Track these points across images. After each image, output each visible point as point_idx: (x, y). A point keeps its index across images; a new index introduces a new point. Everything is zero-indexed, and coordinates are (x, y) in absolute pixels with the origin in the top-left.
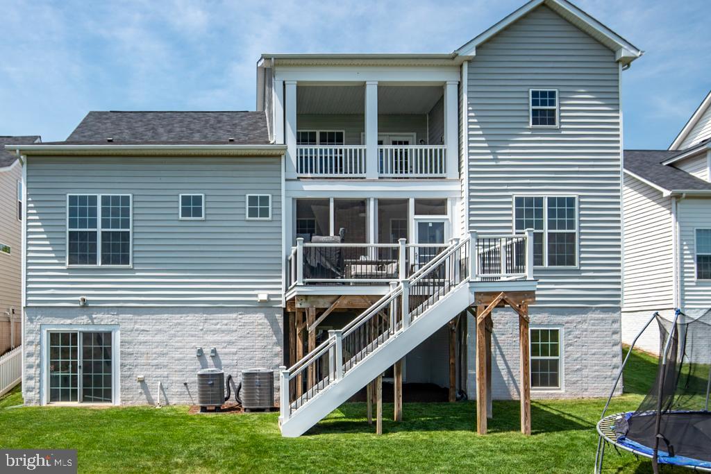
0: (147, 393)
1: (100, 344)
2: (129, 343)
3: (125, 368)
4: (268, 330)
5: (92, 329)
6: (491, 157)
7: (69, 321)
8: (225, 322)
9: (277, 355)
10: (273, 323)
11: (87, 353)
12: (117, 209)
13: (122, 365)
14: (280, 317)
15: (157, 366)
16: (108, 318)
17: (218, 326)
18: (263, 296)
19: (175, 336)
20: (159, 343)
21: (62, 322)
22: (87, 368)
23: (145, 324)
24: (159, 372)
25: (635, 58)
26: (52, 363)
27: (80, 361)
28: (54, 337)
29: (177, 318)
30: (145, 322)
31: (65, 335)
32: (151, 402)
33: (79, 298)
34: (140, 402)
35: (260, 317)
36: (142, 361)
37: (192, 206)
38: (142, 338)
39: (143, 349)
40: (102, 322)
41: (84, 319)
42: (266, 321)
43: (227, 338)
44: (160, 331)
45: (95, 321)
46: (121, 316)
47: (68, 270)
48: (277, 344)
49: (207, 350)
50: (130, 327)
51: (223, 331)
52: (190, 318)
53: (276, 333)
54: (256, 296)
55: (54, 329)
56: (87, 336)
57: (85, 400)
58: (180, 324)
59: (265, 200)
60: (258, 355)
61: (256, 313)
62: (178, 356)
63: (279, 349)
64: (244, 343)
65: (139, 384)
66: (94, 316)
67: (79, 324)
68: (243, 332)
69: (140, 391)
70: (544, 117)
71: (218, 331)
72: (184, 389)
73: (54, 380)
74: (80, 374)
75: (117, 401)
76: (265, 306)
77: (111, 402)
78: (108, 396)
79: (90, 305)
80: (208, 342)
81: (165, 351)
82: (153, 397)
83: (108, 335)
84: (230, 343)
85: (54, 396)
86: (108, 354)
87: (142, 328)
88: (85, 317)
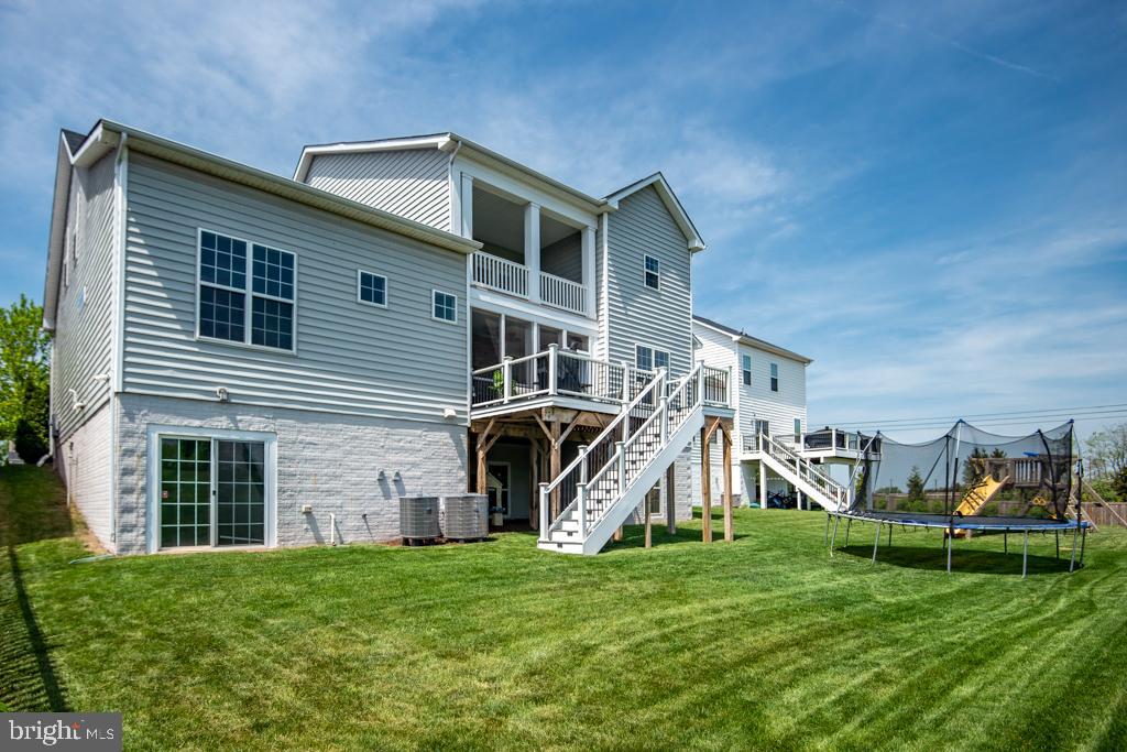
0: (315, 529)
1: (245, 463)
2: (291, 459)
3: (285, 496)
4: (453, 452)
5: (235, 437)
6: (621, 305)
7: (197, 423)
8: (409, 439)
9: (461, 480)
10: (458, 443)
11: (224, 474)
12: (276, 268)
13: (281, 491)
14: (464, 438)
15: (329, 492)
16: (260, 422)
17: (401, 444)
18: (450, 411)
19: (350, 453)
20: (332, 462)
21: (185, 423)
22: (224, 495)
23: (313, 434)
24: (331, 500)
25: (701, 249)
26: (164, 487)
27: (213, 484)
28: (168, 447)
29: (353, 430)
30: (312, 432)
31: (188, 446)
32: (319, 540)
33: (217, 389)
34: (305, 541)
35: (444, 436)
36: (308, 485)
37: (372, 289)
38: (308, 453)
39: (309, 468)
40: (249, 427)
41: (223, 421)
42: (451, 441)
43: (411, 459)
44: (331, 445)
45: (240, 425)
46: (279, 421)
47: (198, 343)
48: (461, 468)
49: (390, 474)
50: (292, 436)
51: (407, 450)
52: (370, 432)
53: (461, 455)
54: (443, 410)
55: (170, 433)
56: (224, 446)
57: (221, 542)
58: (357, 438)
59: (450, 301)
60: (444, 480)
61: (441, 430)
62: (354, 479)
63: (463, 474)
64: (429, 466)
65: (304, 517)
66: (239, 418)
67: (216, 428)
68: (429, 452)
69: (305, 526)
70: (652, 280)
71: (402, 449)
72: (362, 523)
73: (168, 514)
74: (213, 503)
75: (272, 543)
76: (450, 422)
77: (263, 543)
78: (258, 535)
79: (233, 401)
80: (392, 463)
81: (339, 472)
82: (323, 534)
83: (261, 445)
84: (414, 465)
85: (168, 538)
86: (258, 474)
87: (308, 439)
88: (224, 418)
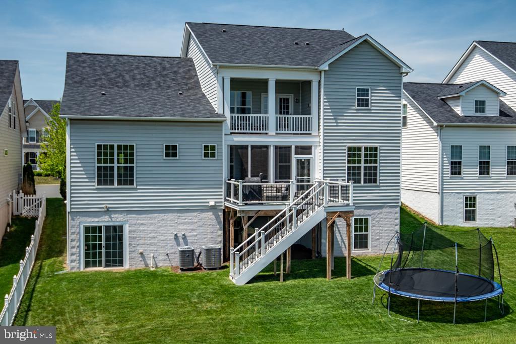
0: (144, 260)
1: (116, 233)
2: (134, 231)
3: (131, 247)
4: (215, 222)
5: (111, 224)
7: (97, 220)
8: (190, 218)
9: (219, 236)
10: (217, 217)
11: (108, 239)
12: (127, 152)
13: (130, 245)
14: (221, 214)
15: (151, 245)
16: (121, 217)
17: (186, 220)
18: (212, 203)
19: (161, 227)
20: (152, 231)
21: (93, 220)
22: (107, 247)
23: (143, 220)
24: (152, 248)
26: (86, 245)
27: (103, 243)
28: (87, 229)
29: (162, 216)
30: (143, 219)
31: (94, 228)
32: (147, 265)
33: (104, 206)
34: (141, 266)
35: (210, 215)
36: (142, 242)
37: (171, 151)
38: (141, 228)
39: (142, 235)
40: (116, 219)
41: (106, 218)
42: (213, 217)
43: (192, 227)
44: (152, 224)
45: (113, 219)
46: (129, 216)
47: (96, 189)
48: (220, 229)
49: (180, 235)
50: (134, 222)
51: (189, 223)
52: (170, 216)
53: (219, 223)
54: (208, 202)
55: (87, 225)
56: (107, 228)
57: (107, 266)
58: (163, 220)
59: (213, 148)
60: (209, 236)
61: (208, 212)
62: (163, 238)
63: (221, 233)
64: (201, 230)
65: (140, 255)
66: (112, 216)
67: (103, 221)
68: (201, 223)
69: (140, 259)
70: (363, 103)
71: (186, 223)
72: (166, 257)
73: (87, 255)
74: (103, 250)
75: (127, 266)
76: (213, 208)
77: (123, 266)
78: (121, 263)
79: (110, 210)
80: (181, 230)
81: (155, 235)
82: (148, 262)
83: (121, 227)
84: (193, 230)
85: (87, 265)
86: (121, 238)
87: (142, 222)
88: (107, 216)
